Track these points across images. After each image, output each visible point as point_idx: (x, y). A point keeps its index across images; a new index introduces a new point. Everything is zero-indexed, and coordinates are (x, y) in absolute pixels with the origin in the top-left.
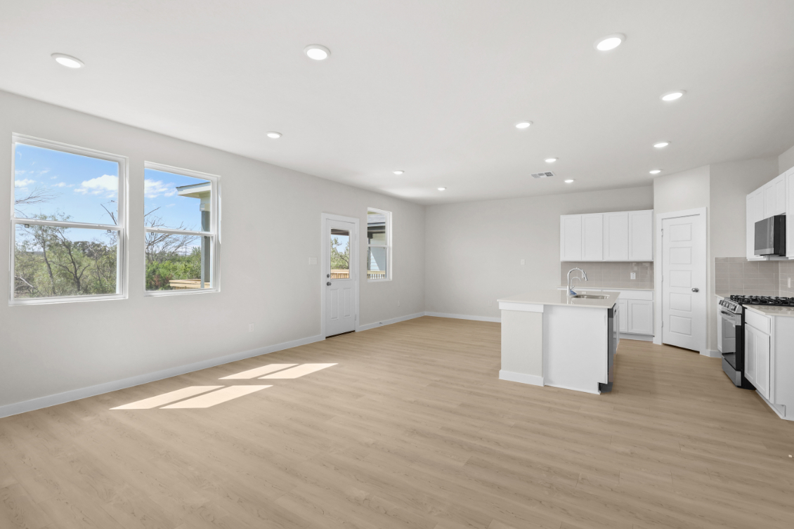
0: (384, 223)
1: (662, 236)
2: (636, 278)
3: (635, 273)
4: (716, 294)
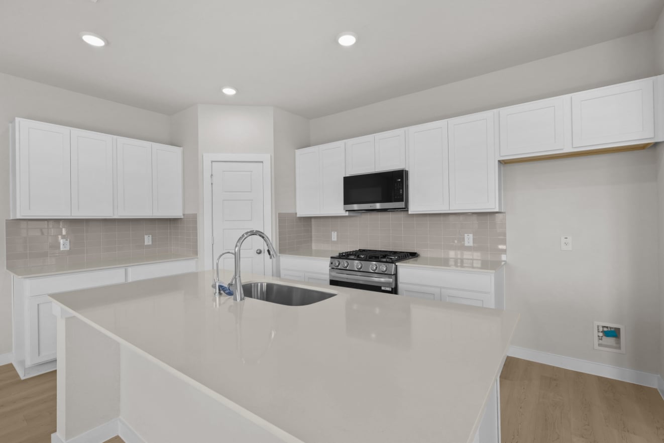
1: (212, 184)
2: (152, 243)
3: (151, 236)
4: (280, 253)
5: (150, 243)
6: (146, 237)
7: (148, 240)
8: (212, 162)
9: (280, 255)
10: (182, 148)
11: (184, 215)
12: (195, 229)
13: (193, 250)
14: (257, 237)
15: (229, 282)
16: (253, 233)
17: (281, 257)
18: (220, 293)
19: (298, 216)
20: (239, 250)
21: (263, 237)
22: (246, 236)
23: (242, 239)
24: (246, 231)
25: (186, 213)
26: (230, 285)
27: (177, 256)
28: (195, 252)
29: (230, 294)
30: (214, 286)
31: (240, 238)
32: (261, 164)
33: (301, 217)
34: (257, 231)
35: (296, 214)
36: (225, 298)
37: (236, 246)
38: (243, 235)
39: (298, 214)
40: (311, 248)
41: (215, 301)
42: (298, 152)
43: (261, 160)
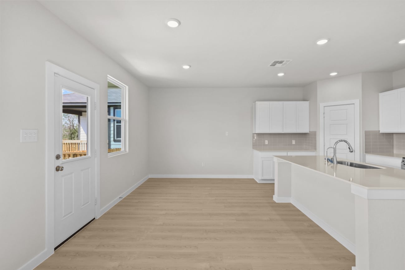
0: (120, 103)
1: (324, 117)
2: (295, 143)
3: (295, 140)
4: (365, 153)
5: (294, 143)
6: (293, 141)
7: (294, 142)
8: (324, 107)
9: (366, 154)
10: (309, 101)
12: (315, 138)
13: (314, 147)
14: (343, 142)
15: (332, 157)
16: (342, 141)
17: (366, 156)
18: (328, 162)
19: (380, 132)
20: (336, 146)
21: (346, 142)
22: (338, 141)
23: (337, 143)
24: (339, 140)
25: (311, 130)
26: (332, 159)
27: (306, 150)
28: (315, 149)
29: (332, 162)
30: (325, 159)
31: (336, 142)
32: (353, 105)
33: (384, 133)
34: (344, 140)
35: (379, 131)
36: (330, 163)
37: (334, 145)
38: (337, 141)
39: (380, 131)
40: (393, 152)
41: (326, 164)
42: (381, 95)
43: (353, 103)
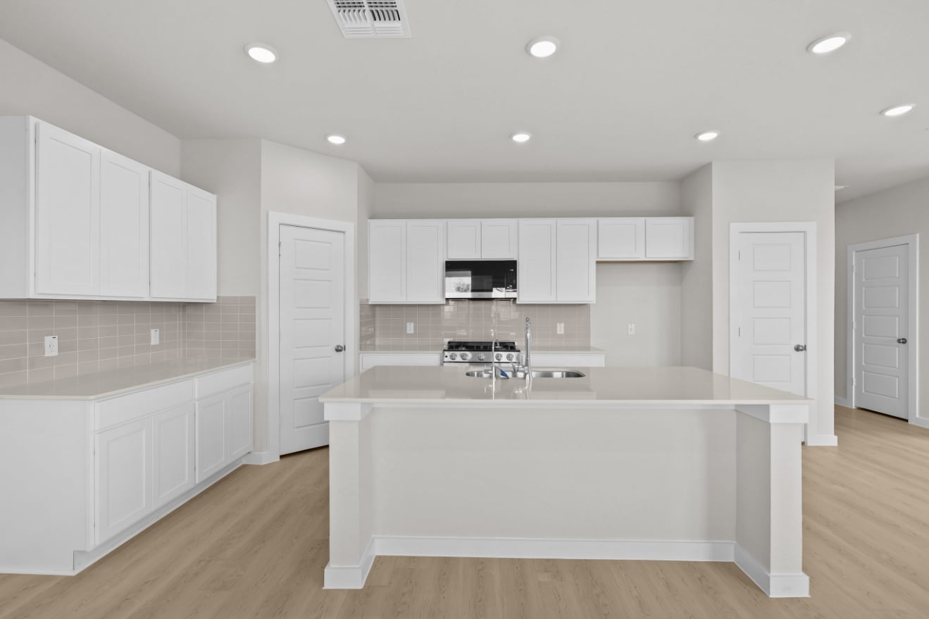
1: (280, 256)
2: (160, 340)
3: (158, 330)
5: (157, 343)
6: (153, 331)
7: (155, 337)
8: (280, 224)
9: (362, 352)
10: (216, 196)
11: (218, 297)
17: (361, 355)
19: (370, 303)
25: (222, 295)
32: (342, 234)
35: (368, 300)
42: (373, 223)
43: (342, 230)
